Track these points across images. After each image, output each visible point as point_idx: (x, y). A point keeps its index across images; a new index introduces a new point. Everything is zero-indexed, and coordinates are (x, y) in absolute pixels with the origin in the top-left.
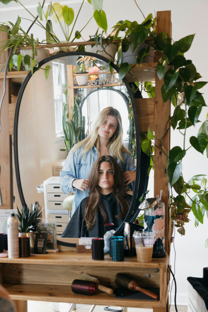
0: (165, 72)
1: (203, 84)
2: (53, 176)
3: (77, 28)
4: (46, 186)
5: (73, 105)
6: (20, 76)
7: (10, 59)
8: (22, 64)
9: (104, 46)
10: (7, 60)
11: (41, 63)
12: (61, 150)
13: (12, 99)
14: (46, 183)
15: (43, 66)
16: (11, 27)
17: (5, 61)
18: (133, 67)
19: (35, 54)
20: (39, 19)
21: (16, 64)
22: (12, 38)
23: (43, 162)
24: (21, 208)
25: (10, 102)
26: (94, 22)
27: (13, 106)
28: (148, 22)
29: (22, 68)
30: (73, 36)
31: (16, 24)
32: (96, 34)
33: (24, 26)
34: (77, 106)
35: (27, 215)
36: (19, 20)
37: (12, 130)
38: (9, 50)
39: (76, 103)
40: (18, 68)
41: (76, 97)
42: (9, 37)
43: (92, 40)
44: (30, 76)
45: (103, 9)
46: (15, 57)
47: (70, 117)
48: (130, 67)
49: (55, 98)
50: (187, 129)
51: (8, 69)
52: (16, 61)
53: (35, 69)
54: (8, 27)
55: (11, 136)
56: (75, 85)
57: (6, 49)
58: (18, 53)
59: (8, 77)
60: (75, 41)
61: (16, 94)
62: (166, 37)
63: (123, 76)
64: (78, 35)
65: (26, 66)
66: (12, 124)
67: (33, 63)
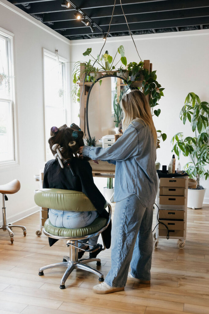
0: (145, 85)
1: (163, 89)
2: (109, 134)
3: (113, 65)
4: (104, 139)
5: (120, 95)
6: (90, 84)
7: (86, 77)
8: (90, 79)
9: (123, 73)
10: (85, 77)
11: (98, 80)
12: (115, 121)
13: (86, 93)
14: (103, 138)
15: (99, 81)
16: (87, 64)
17: (84, 77)
18: (133, 82)
19: (96, 75)
20: (98, 60)
21: (88, 79)
22: (87, 68)
23: (103, 129)
24: (88, 137)
25: (85, 95)
26: (121, 62)
27: (86, 96)
28: (141, 64)
29: (91, 81)
30: (112, 68)
31: (89, 63)
32: (121, 67)
33: (92, 63)
34: (122, 95)
35: (91, 141)
36: (90, 61)
37: (86, 106)
38: (85, 73)
39: (121, 94)
40: (89, 81)
41: (122, 91)
42: (85, 68)
43: (118, 70)
44: (93, 85)
45: (125, 56)
46: (88, 76)
47: (118, 101)
48: (132, 82)
49: (112, 90)
50: (154, 107)
51: (85, 81)
52: (88, 78)
53: (95, 82)
54: (85, 64)
55: (85, 109)
56: (121, 84)
57: (84, 73)
58: (89, 75)
59: (84, 84)
60: (112, 70)
61: (88, 91)
62: (147, 71)
63: (129, 86)
64: (114, 68)
65: (92, 81)
66: (86, 104)
67: (95, 80)
